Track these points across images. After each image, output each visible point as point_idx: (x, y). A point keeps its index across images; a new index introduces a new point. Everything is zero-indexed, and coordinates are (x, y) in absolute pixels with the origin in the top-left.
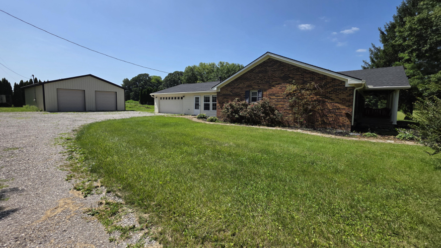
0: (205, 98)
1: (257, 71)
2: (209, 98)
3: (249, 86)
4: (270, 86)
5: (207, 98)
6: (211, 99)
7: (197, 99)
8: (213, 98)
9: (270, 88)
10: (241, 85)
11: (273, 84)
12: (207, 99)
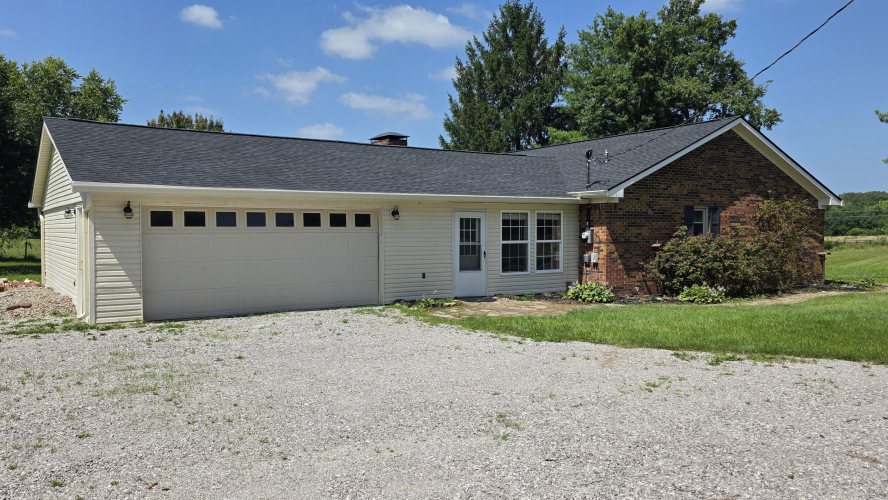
0: (505, 222)
1: (708, 156)
2: (524, 222)
3: (694, 194)
4: (734, 198)
5: (515, 222)
6: (532, 228)
7: (469, 228)
8: (540, 222)
9: (731, 203)
10: (675, 189)
11: (736, 193)
12: (513, 228)
